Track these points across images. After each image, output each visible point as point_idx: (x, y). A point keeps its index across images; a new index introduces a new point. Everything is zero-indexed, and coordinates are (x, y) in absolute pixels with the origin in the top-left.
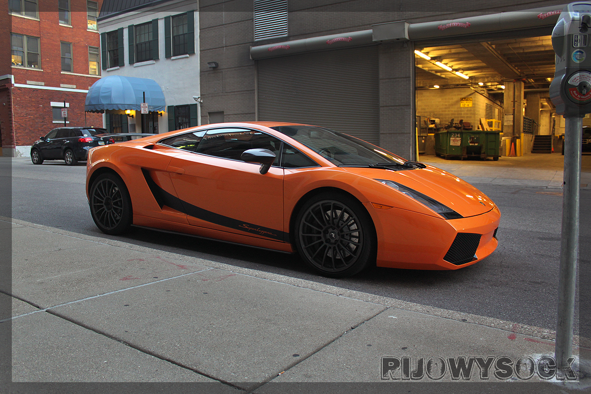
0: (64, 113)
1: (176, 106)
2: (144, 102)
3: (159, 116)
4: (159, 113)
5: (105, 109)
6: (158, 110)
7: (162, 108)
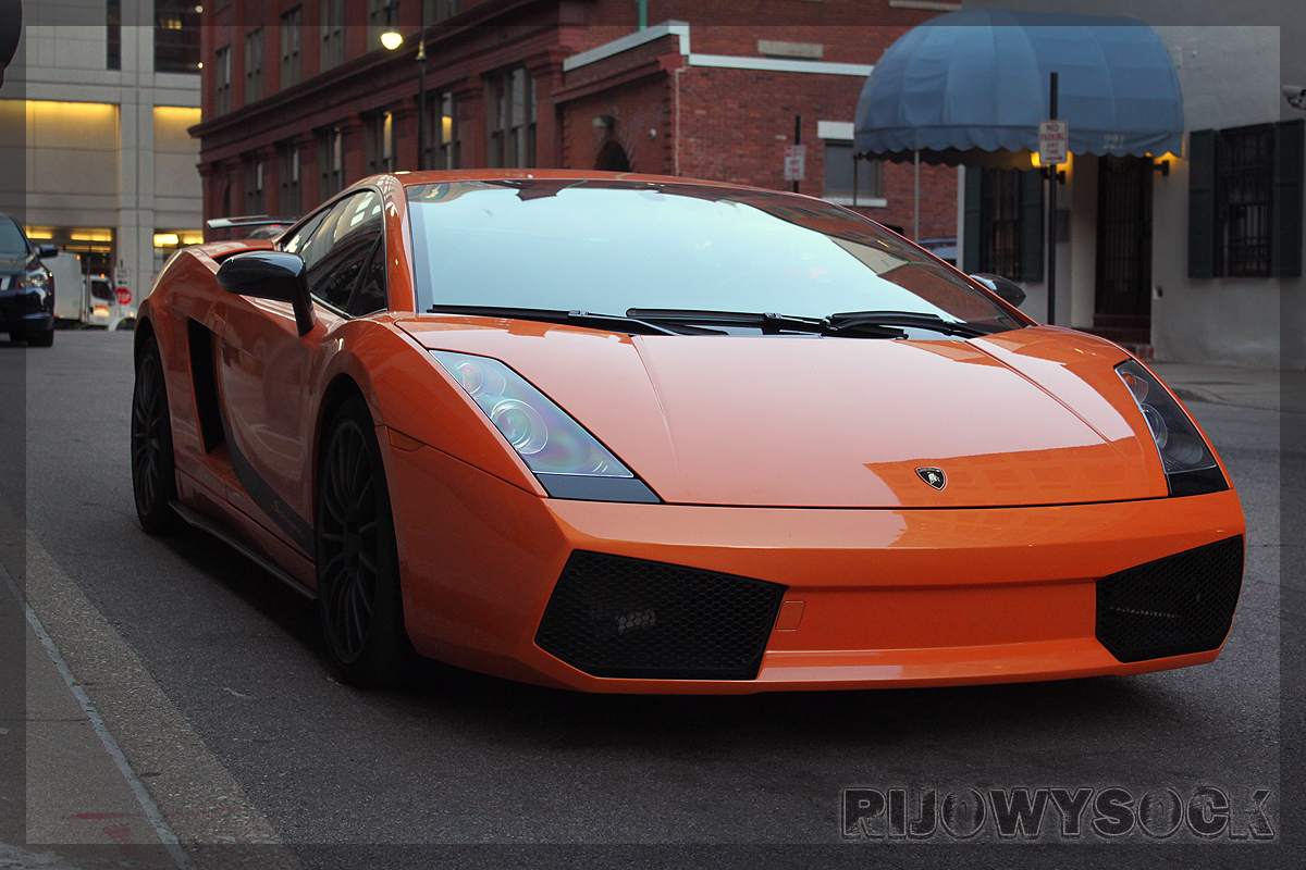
0: (793, 163)
1: (1223, 131)
2: (1053, 115)
3: (1158, 173)
4: (1159, 160)
5: (919, 145)
6: (1148, 149)
7: (1167, 140)
